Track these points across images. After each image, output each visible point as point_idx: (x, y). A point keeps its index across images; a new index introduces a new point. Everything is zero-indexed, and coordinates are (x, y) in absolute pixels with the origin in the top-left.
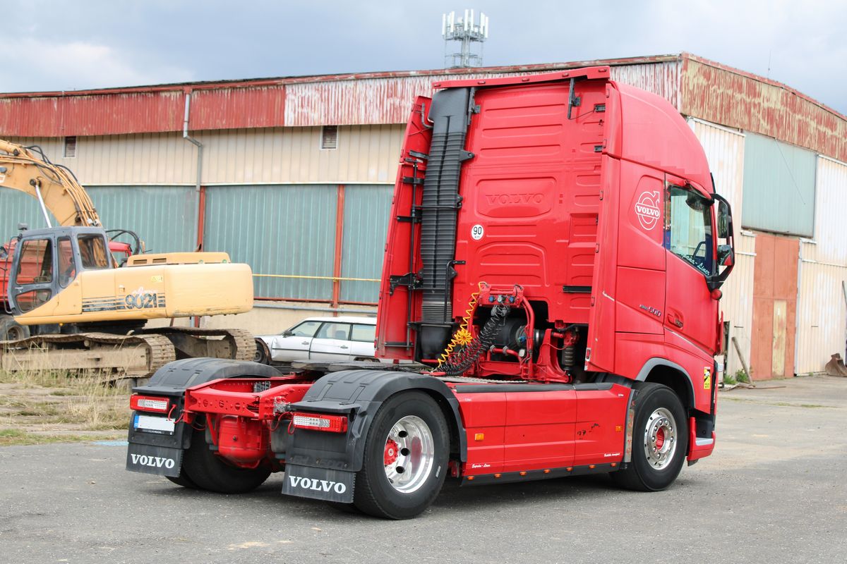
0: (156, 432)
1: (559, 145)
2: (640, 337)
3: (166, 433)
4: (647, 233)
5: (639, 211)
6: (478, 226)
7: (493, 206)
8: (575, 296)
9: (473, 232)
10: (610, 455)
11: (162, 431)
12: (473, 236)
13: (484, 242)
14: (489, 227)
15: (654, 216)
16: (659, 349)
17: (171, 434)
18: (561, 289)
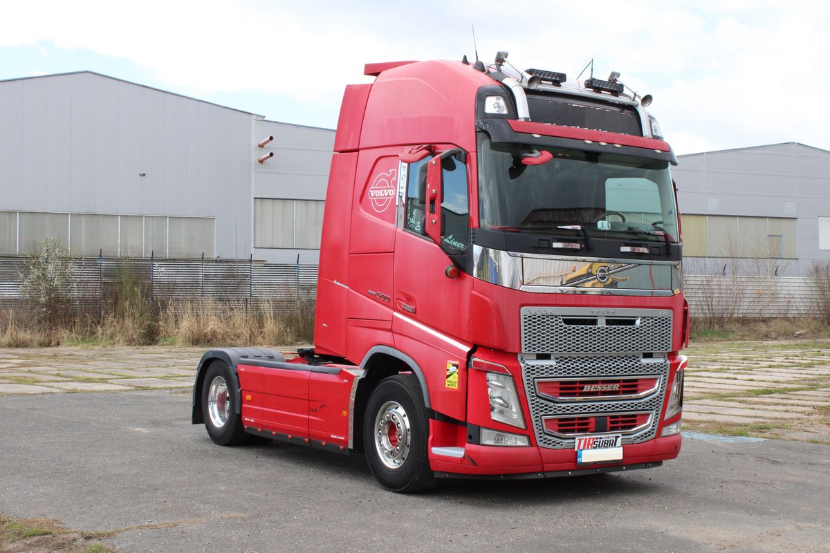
2: (366, 323)
4: (379, 216)
5: (373, 195)
10: (335, 437)
15: (389, 196)
16: (386, 337)
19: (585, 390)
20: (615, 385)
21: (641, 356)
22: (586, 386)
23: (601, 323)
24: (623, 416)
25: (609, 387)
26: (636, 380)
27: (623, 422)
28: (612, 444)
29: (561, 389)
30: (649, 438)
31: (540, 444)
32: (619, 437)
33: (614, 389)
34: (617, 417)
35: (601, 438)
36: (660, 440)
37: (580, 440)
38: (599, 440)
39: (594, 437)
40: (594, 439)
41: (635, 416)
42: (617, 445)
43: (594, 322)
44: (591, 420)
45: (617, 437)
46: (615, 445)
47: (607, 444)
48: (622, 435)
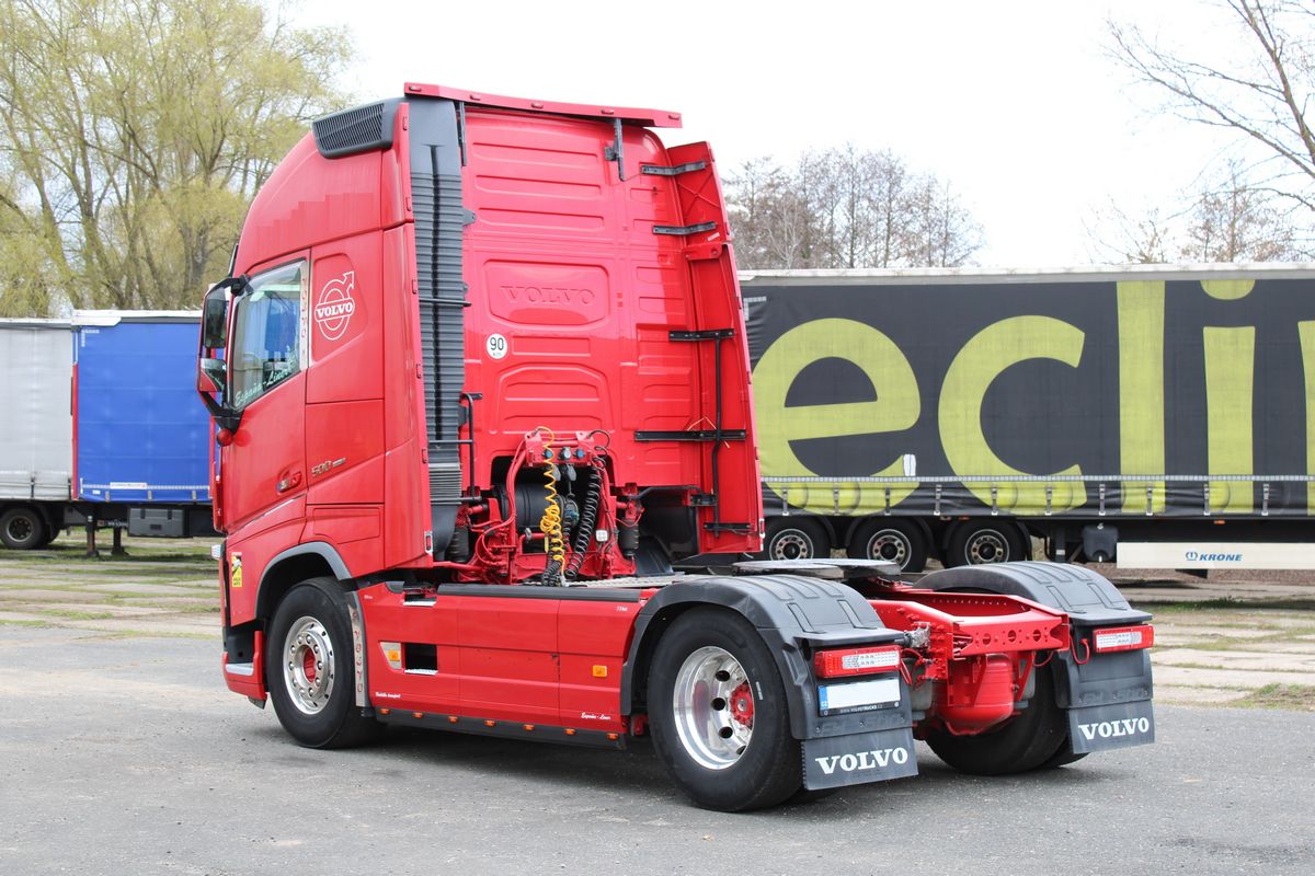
0: (866, 708)
1: (601, 218)
3: (887, 707)
6: (497, 336)
7: (515, 304)
8: (650, 446)
9: (489, 346)
11: (877, 704)
12: (491, 352)
13: (509, 363)
14: (516, 340)
17: (897, 705)
18: (630, 435)
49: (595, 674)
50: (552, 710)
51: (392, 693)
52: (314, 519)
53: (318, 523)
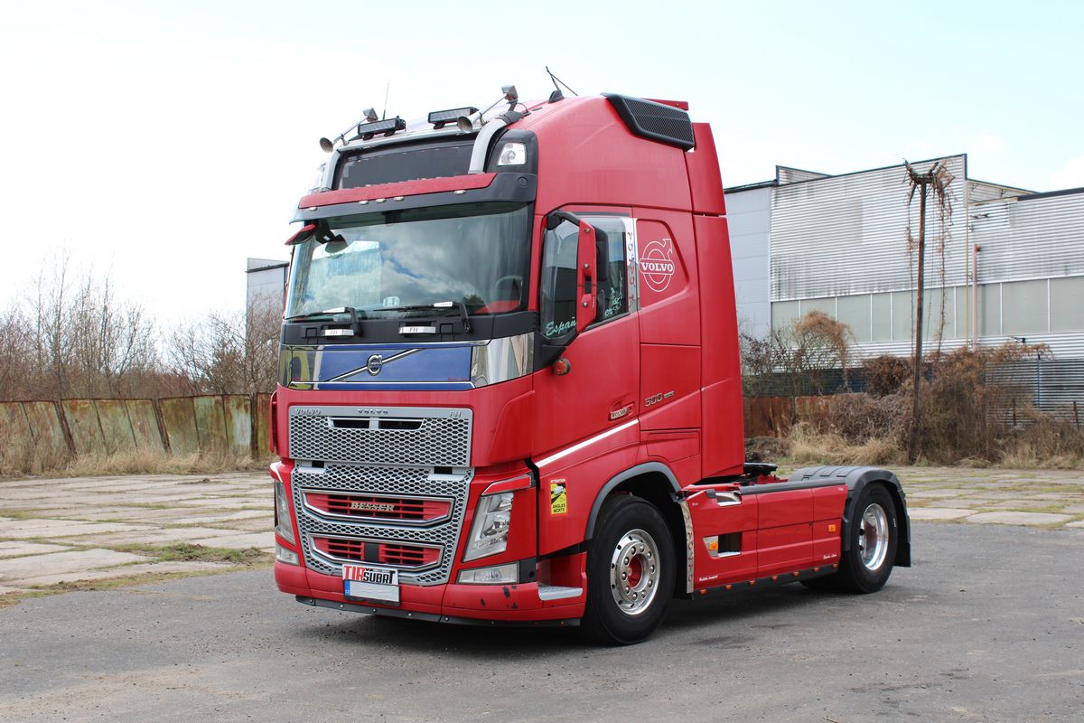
19: (352, 508)
20: (388, 505)
21: (432, 471)
22: (353, 503)
23: (374, 425)
24: (405, 547)
25: (381, 507)
26: (421, 502)
27: (405, 554)
28: (387, 580)
29: (330, 503)
30: (438, 582)
31: (309, 564)
32: (394, 572)
33: (387, 510)
34: (398, 547)
35: (372, 570)
36: (453, 588)
37: (348, 568)
38: (370, 572)
39: (368, 567)
40: (363, 569)
41: (421, 549)
42: (393, 583)
43: (366, 424)
44: (362, 546)
45: (392, 573)
46: (391, 582)
47: (379, 580)
48: (399, 571)
49: (830, 530)
50: (809, 559)
51: (712, 575)
52: (646, 443)
53: (649, 446)
